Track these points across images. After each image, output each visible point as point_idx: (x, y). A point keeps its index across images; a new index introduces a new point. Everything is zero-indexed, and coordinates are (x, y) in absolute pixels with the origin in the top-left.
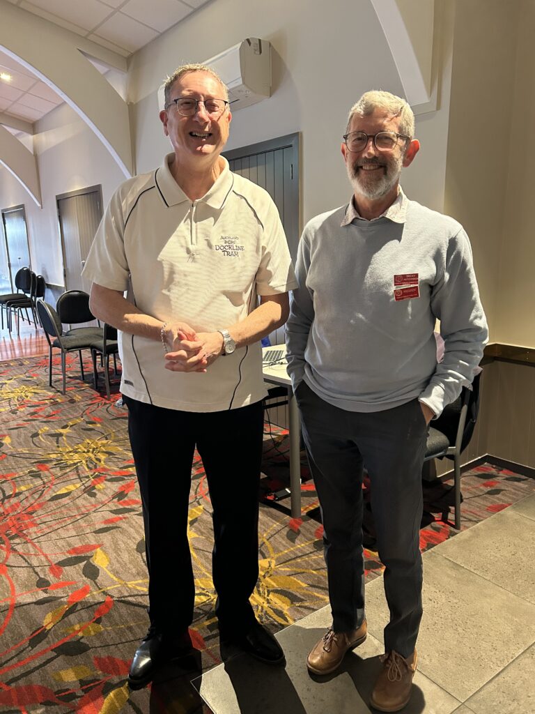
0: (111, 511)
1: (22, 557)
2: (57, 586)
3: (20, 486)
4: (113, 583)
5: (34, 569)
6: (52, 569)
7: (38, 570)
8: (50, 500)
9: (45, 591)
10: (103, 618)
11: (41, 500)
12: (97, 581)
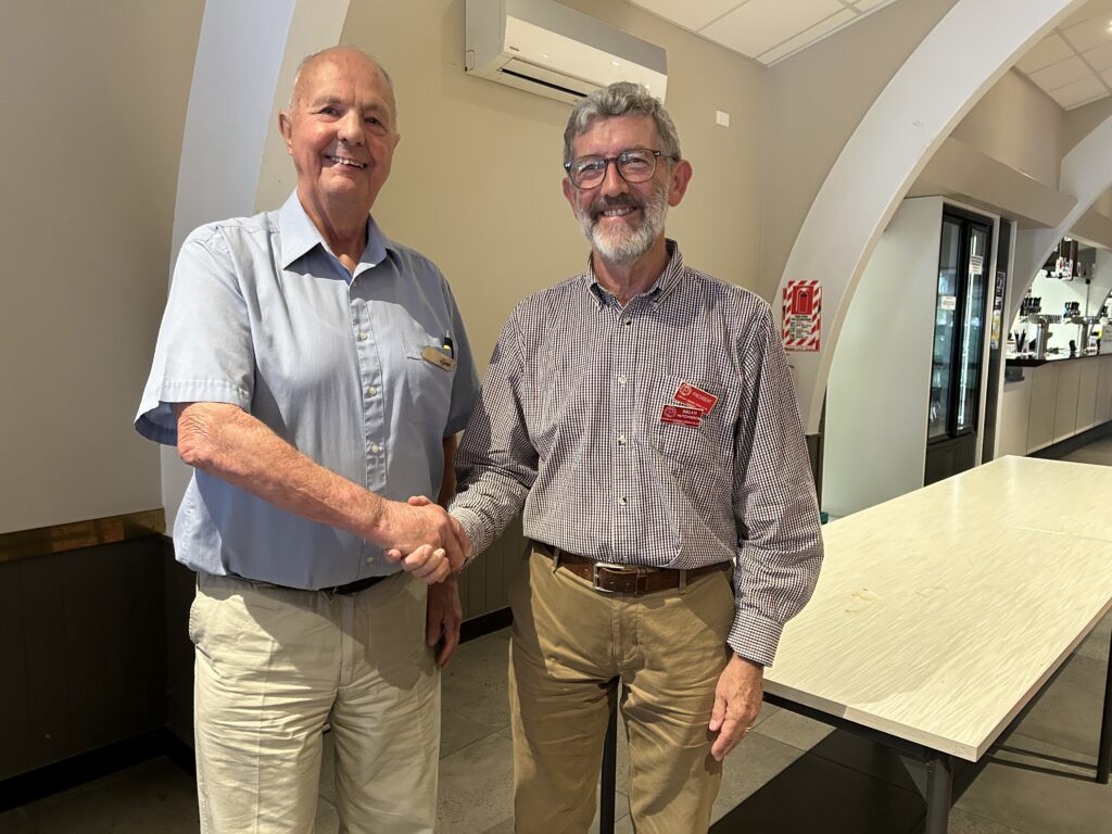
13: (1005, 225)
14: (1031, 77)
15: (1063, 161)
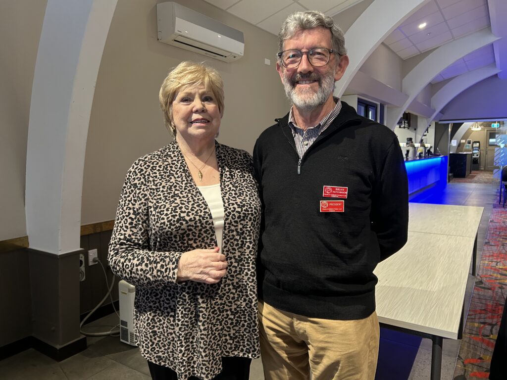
13: (382, 107)
14: (390, 46)
15: (403, 80)
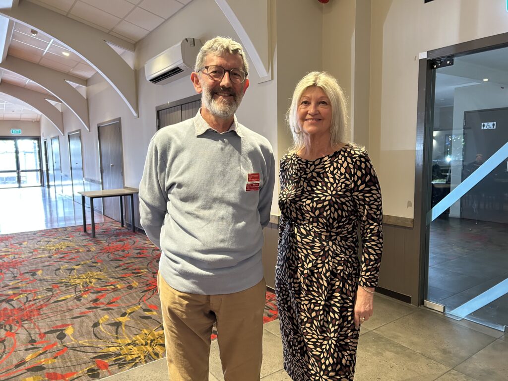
0: (86, 308)
1: (26, 330)
2: (39, 343)
3: (38, 295)
4: (72, 341)
5: (30, 335)
6: (40, 335)
7: (32, 335)
8: (53, 303)
9: (32, 345)
10: (59, 357)
11: (48, 303)
12: (63, 340)
